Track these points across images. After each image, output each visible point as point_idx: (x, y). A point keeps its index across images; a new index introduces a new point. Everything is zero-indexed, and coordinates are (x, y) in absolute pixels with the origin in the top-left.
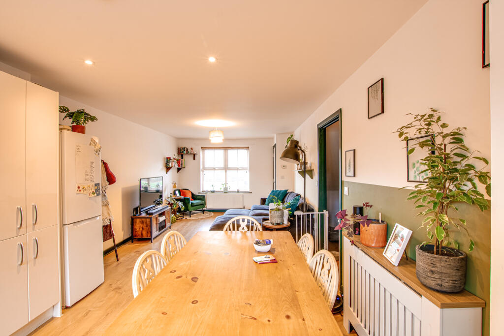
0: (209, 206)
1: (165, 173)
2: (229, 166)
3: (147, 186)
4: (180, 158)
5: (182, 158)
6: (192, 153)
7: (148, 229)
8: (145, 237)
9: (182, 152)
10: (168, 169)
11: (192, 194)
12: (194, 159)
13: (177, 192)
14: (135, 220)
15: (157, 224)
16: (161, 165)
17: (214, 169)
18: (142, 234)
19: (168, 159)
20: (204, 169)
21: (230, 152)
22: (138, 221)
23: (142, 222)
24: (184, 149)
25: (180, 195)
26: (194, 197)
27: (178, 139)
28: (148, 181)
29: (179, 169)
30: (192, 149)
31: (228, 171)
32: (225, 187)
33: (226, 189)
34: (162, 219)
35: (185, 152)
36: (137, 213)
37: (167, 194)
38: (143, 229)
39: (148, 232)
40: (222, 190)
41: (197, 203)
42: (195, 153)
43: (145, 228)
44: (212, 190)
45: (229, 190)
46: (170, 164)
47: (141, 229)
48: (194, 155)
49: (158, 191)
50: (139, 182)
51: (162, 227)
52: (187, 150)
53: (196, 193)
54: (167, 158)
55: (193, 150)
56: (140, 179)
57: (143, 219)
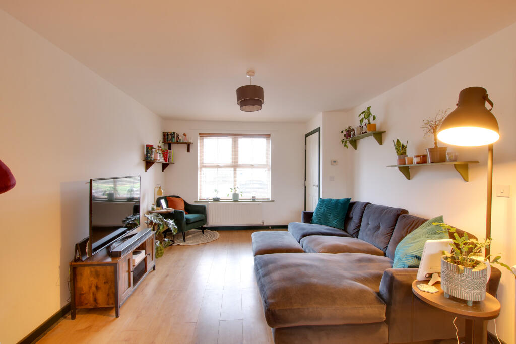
0: (212, 221)
1: (144, 170)
2: (240, 162)
3: (113, 192)
4: (167, 148)
5: (170, 148)
6: (185, 141)
7: (110, 288)
8: (102, 303)
9: (169, 139)
10: (148, 163)
11: (186, 204)
12: (188, 150)
13: (163, 202)
14: (79, 270)
15: (129, 271)
16: (137, 158)
17: (218, 166)
18: (95, 300)
19: (149, 148)
20: (203, 166)
21: (241, 141)
22: (87, 272)
23: (97, 275)
24: (173, 135)
25: (168, 207)
26: (189, 208)
27: (165, 119)
28: (115, 184)
29: (165, 166)
30: (185, 135)
31: (238, 170)
32: (233, 193)
33: (236, 196)
34: (138, 259)
35: (174, 140)
36: (83, 253)
37: (146, 205)
38: (97, 288)
39: (108, 295)
40: (231, 197)
41: (195, 218)
42: (191, 141)
43: (101, 285)
44: (215, 197)
45: (240, 197)
46: (153, 156)
47: (94, 289)
48: (189, 145)
49: (130, 200)
50: (88, 185)
51: (140, 272)
52: (178, 136)
53: (191, 202)
54: (148, 146)
55: (187, 137)
56: (91, 181)
57: (98, 268)
